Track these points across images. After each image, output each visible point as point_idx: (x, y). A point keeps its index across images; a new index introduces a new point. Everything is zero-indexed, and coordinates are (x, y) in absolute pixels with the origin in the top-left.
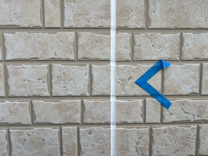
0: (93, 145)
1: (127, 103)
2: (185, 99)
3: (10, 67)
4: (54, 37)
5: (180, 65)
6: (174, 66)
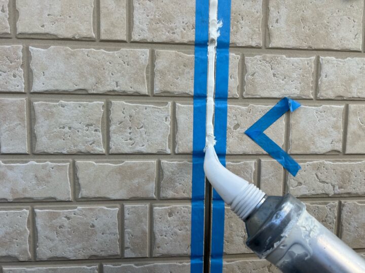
0: (176, 233)
1: (232, 165)
2: (321, 161)
3: (38, 104)
4: (116, 55)
5: (315, 106)
6: (305, 108)
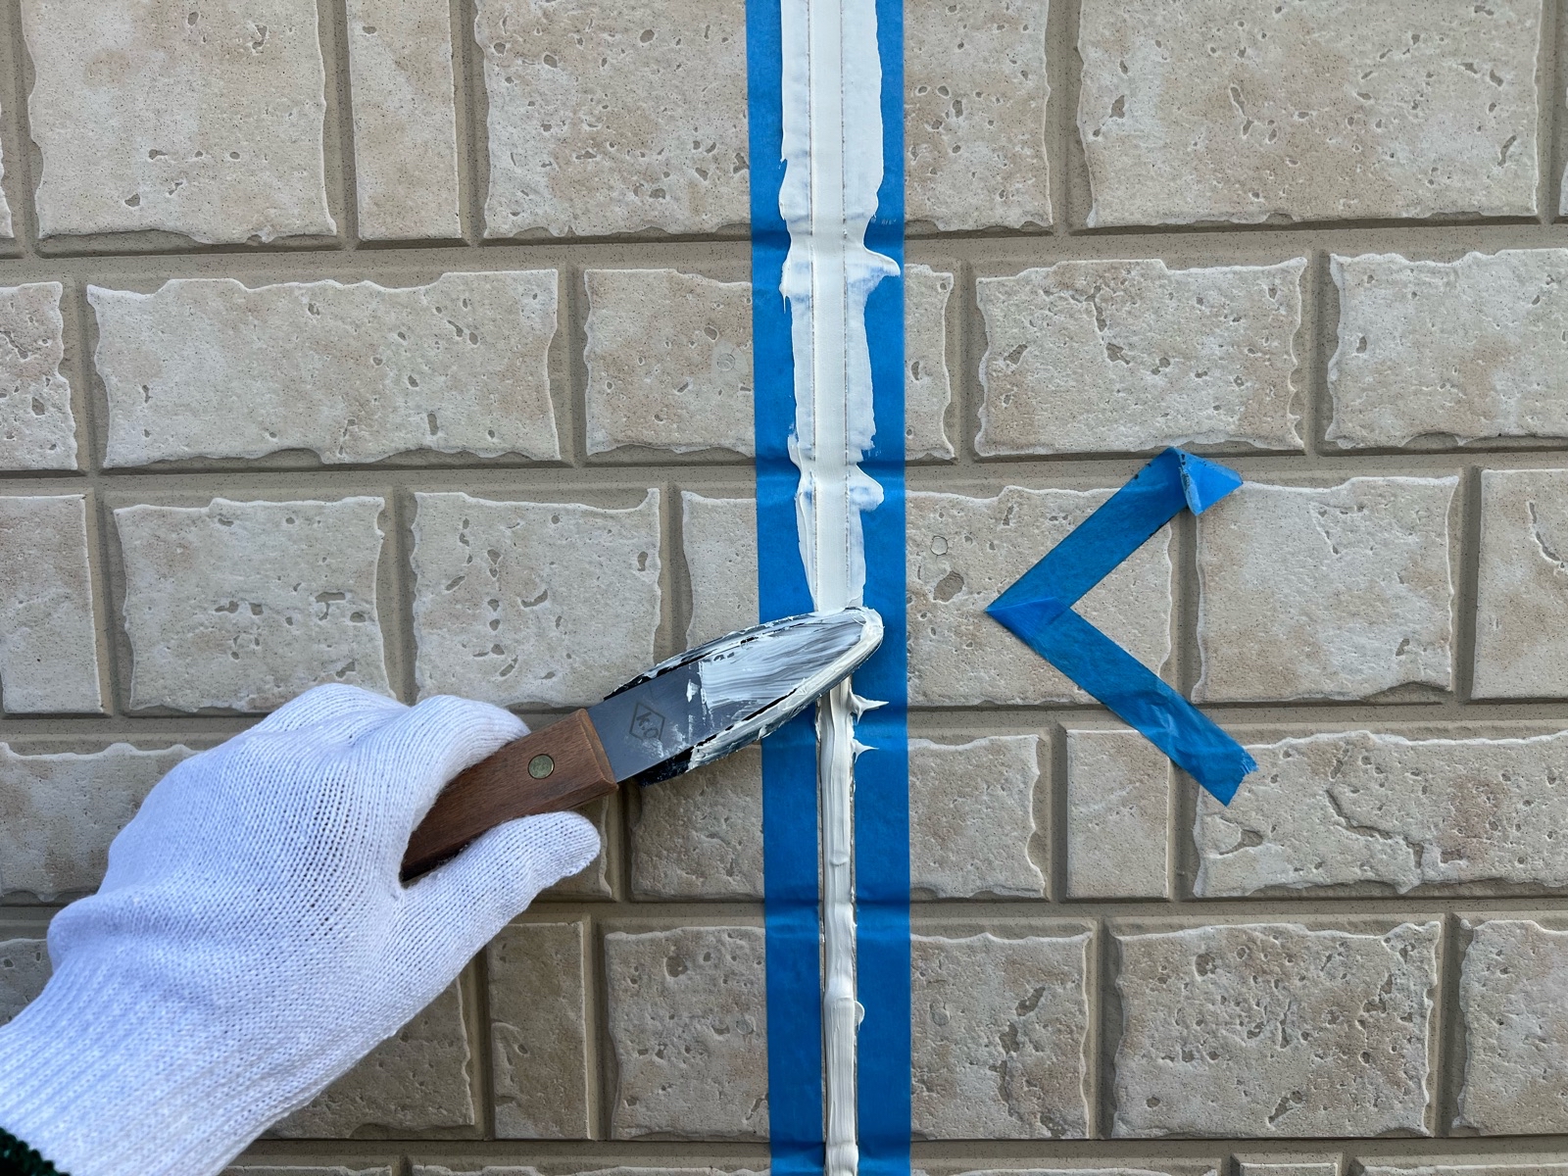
0: (701, 1045)
1: (936, 754)
2: (1354, 733)
3: (133, 514)
4: (425, 301)
5: (1313, 482)
6: (1266, 495)
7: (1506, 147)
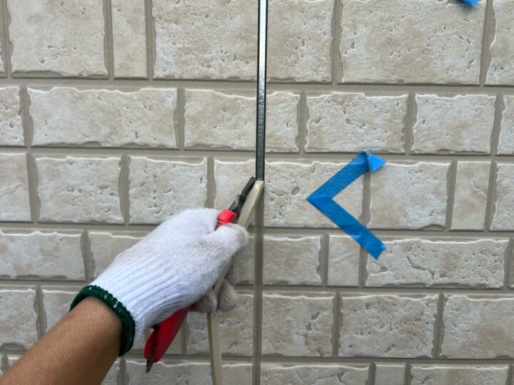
1: (290, 242)
2: (416, 239)
3: (41, 159)
4: (135, 97)
5: (407, 163)
6: (392, 167)
7: (471, 63)
